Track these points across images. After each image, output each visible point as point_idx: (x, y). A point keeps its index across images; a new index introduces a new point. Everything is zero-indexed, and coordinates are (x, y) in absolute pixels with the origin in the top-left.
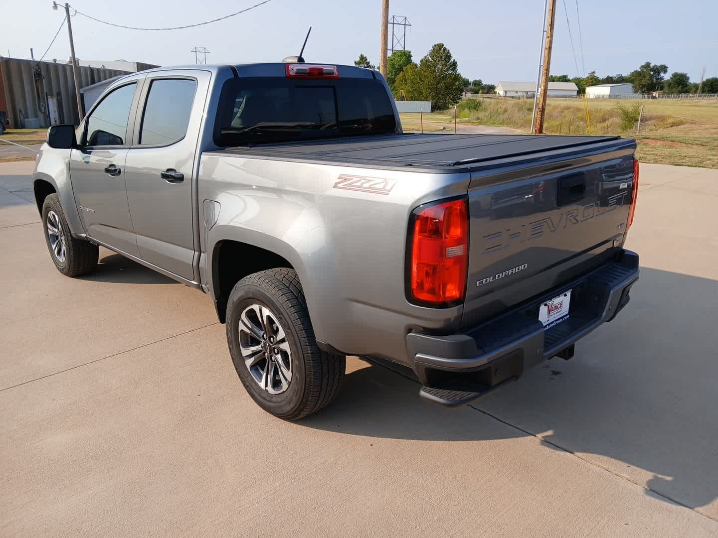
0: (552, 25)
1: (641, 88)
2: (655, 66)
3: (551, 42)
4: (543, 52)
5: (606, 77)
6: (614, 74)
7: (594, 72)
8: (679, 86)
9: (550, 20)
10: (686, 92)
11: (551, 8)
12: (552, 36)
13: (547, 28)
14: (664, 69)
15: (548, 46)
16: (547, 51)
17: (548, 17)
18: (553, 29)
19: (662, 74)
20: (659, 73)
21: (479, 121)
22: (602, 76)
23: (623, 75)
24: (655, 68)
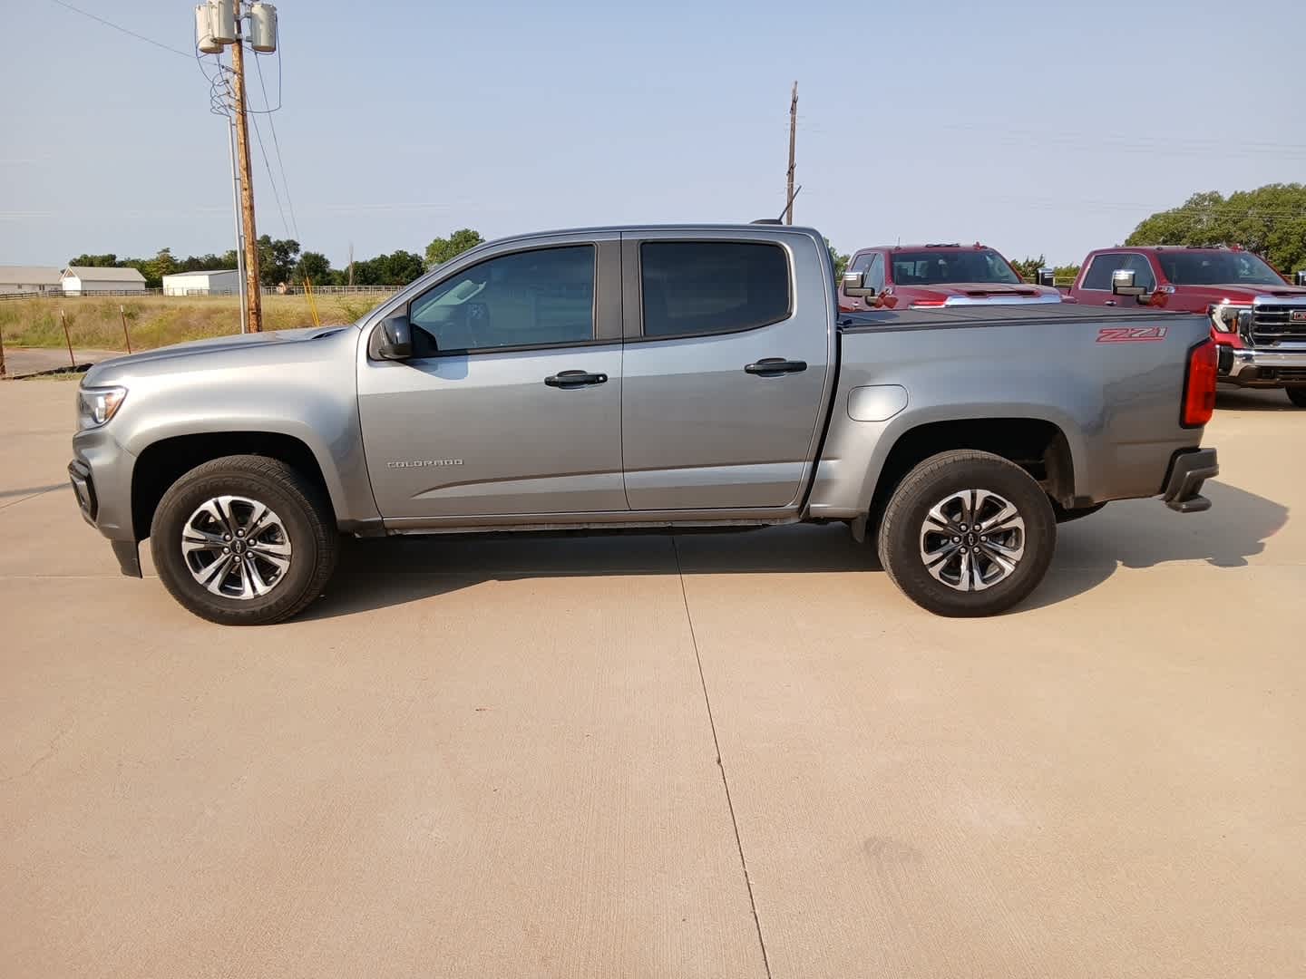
0: (248, 168)
1: (264, 278)
2: (278, 242)
3: (251, 197)
4: (240, 215)
5: (186, 260)
6: (200, 254)
7: (167, 250)
8: (316, 274)
9: (244, 162)
10: (329, 283)
11: (243, 141)
12: (251, 188)
13: (243, 174)
14: (294, 246)
15: (248, 203)
16: (247, 213)
17: (240, 155)
18: (251, 176)
19: (292, 255)
20: (287, 253)
21: (19, 341)
22: (181, 256)
23: (217, 256)
24: (279, 244)
